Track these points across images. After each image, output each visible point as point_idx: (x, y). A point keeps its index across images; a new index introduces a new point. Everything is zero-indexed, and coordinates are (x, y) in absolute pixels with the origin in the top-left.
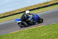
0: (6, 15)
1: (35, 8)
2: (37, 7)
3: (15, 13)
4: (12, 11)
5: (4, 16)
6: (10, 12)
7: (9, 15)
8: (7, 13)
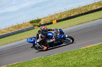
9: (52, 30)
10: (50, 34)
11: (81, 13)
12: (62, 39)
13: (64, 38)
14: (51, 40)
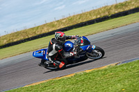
0: (15, 40)
1: (94, 18)
2: (98, 16)
3: (39, 33)
4: (33, 29)
5: (11, 41)
6: (25, 32)
7: (22, 38)
8: (18, 34)
9: (71, 38)
10: (69, 45)
11: (27, 37)
12: (87, 51)
13: (91, 50)
14: (71, 54)
